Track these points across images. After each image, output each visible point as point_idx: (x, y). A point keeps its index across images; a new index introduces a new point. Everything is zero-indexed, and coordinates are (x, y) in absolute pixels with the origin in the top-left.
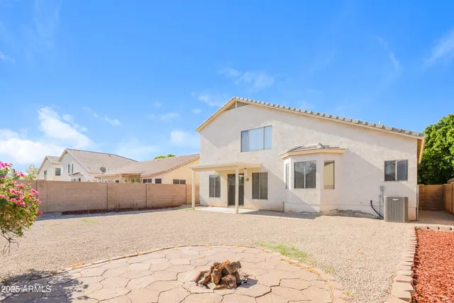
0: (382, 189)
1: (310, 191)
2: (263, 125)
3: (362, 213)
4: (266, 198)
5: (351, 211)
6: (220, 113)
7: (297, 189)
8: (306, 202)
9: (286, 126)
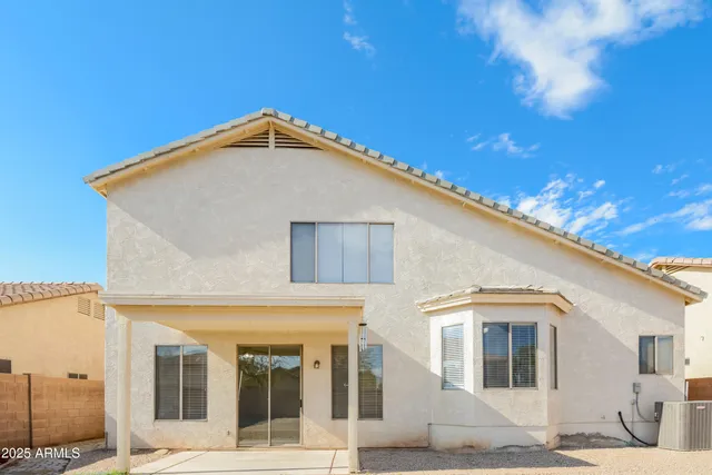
0: (636, 387)
1: (525, 395)
2: (366, 217)
3: (603, 437)
4: (380, 416)
5: (582, 435)
6: (206, 151)
7: (490, 391)
8: (515, 422)
9: (436, 234)
